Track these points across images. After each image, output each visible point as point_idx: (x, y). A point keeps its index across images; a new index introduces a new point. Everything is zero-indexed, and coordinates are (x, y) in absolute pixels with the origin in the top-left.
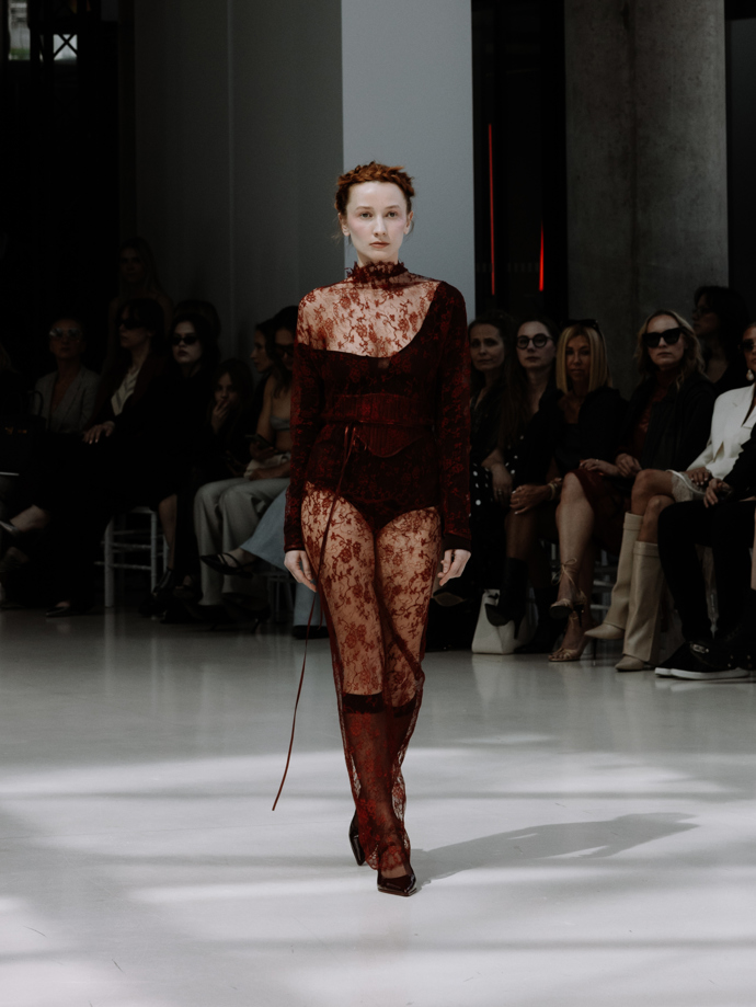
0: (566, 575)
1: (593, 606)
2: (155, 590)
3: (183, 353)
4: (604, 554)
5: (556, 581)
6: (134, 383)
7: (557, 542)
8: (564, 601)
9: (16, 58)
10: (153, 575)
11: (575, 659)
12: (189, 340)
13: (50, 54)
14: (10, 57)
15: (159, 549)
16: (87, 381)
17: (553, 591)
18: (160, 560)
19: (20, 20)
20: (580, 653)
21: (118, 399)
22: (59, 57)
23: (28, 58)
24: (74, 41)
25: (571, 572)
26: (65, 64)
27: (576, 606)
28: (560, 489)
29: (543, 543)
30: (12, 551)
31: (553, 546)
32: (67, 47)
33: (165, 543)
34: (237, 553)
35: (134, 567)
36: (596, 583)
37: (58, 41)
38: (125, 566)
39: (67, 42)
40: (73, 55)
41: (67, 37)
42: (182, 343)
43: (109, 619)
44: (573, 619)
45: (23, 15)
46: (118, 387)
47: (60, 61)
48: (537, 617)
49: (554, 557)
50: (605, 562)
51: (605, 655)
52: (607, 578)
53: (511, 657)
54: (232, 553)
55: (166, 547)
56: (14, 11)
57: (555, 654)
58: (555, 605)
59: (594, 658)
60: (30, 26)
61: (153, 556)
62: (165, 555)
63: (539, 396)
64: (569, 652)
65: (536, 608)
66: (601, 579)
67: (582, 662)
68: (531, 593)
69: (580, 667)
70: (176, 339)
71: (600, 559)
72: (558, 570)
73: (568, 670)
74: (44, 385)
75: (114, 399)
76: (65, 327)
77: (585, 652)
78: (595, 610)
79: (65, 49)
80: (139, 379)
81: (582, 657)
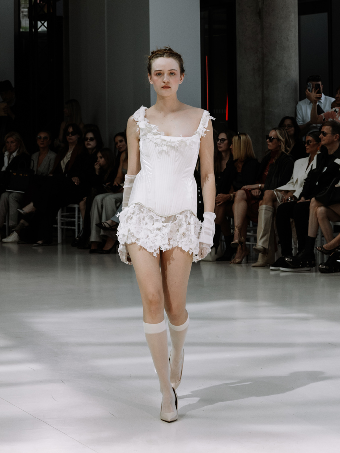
0: (236, 231)
1: (247, 243)
2: (77, 237)
3: (89, 145)
4: (251, 222)
5: (232, 233)
6: (70, 156)
7: (233, 218)
8: (236, 241)
9: (23, 30)
10: (77, 230)
11: (240, 263)
12: (91, 139)
13: (36, 28)
14: (21, 30)
15: (79, 221)
16: (52, 156)
17: (232, 237)
18: (79, 225)
19: (25, 15)
20: (242, 261)
21: (63, 162)
22: (40, 30)
23: (28, 30)
24: (46, 24)
25: (238, 229)
26: (42, 33)
27: (241, 243)
28: (234, 196)
29: (227, 218)
30: (22, 221)
31: (231, 219)
32: (43, 26)
33: (81, 218)
34: (109, 222)
35: (69, 227)
36: (248, 233)
37: (39, 24)
38: (66, 227)
39: (43, 24)
40: (45, 29)
41: (43, 22)
42: (89, 141)
43: (59, 247)
44: (239, 248)
45: (26, 14)
46: (63, 157)
47: (40, 31)
48: (225, 247)
49: (231, 224)
50: (251, 225)
51: (251, 261)
52: (252, 231)
53: (215, 262)
54: (107, 222)
55: (81, 220)
56: (22, 12)
57: (232, 261)
58: (233, 242)
59: (247, 263)
60: (29, 18)
61: (76, 223)
62: (81, 223)
63: (226, 161)
64: (238, 260)
65: (225, 243)
66: (250, 232)
67: (243, 265)
68: (223, 237)
69: (242, 266)
70: (86, 139)
71: (250, 225)
72: (233, 229)
73: (237, 267)
74: (35, 157)
75: (62, 162)
76: (43, 135)
77: (244, 260)
78: (248, 244)
79: (42, 27)
80: (72, 154)
81: (243, 262)
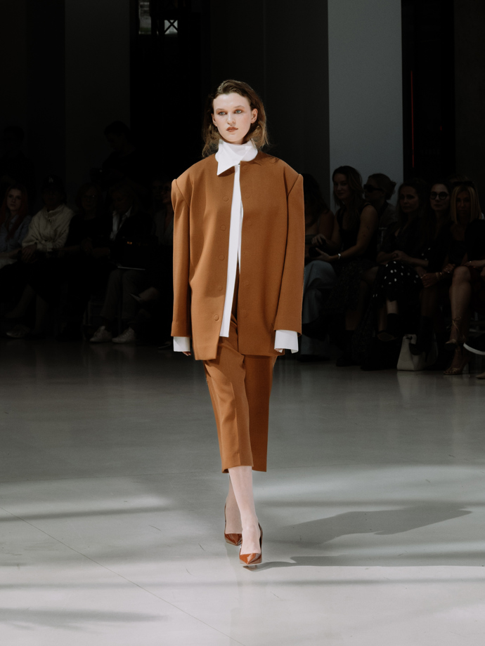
0: (455, 326)
4: (476, 314)
8: (453, 340)
9: (143, 33)
11: (459, 373)
13: (163, 30)
14: (140, 33)
19: (145, 12)
20: (462, 370)
22: (168, 32)
23: (150, 33)
24: (176, 24)
25: (458, 324)
26: (171, 35)
27: (460, 343)
32: (172, 27)
37: (167, 23)
39: (172, 24)
40: (175, 31)
41: (172, 21)
44: (458, 351)
45: (147, 9)
47: (168, 35)
48: (437, 353)
53: (420, 372)
56: (142, 6)
57: (447, 371)
58: (448, 342)
59: (469, 373)
60: (151, 15)
64: (455, 369)
67: (464, 376)
69: (462, 378)
73: (455, 380)
77: (464, 369)
79: (171, 28)
81: (463, 372)
